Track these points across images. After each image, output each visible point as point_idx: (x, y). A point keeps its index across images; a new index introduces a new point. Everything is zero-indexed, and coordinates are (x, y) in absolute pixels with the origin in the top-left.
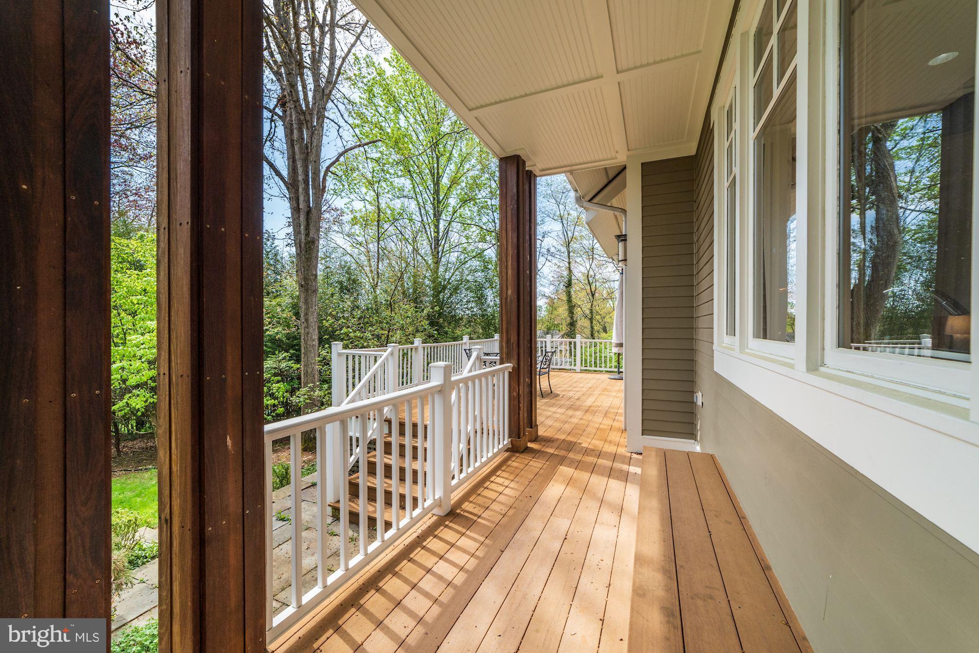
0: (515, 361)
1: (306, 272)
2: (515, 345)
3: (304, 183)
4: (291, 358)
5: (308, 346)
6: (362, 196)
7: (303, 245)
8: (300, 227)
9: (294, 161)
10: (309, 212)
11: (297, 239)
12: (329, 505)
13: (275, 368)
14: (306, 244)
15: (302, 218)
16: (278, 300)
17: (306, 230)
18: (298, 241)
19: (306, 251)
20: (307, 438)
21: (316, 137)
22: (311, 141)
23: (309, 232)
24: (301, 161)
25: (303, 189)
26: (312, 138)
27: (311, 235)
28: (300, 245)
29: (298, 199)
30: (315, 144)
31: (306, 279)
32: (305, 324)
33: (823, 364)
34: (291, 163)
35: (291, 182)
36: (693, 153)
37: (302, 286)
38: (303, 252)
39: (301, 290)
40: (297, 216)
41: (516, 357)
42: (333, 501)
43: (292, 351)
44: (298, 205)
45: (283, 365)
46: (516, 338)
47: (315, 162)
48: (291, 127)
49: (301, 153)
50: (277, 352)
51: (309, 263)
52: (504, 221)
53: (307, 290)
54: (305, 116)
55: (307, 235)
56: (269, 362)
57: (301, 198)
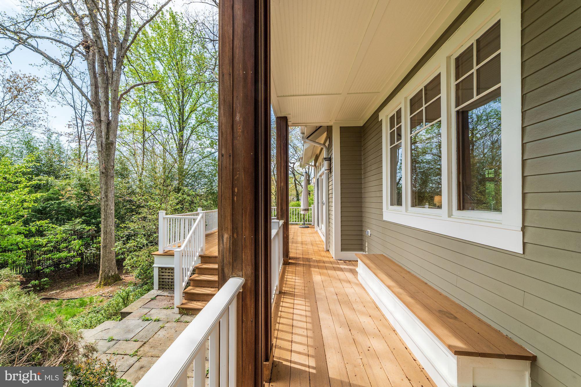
0: (285, 219)
1: (106, 163)
2: (285, 211)
3: (105, 103)
4: (83, 223)
5: (107, 214)
6: (127, 112)
7: (104, 145)
8: (101, 132)
9: (96, 87)
10: (109, 124)
11: (99, 141)
12: (177, 307)
13: (71, 230)
14: (106, 145)
15: (103, 127)
16: (67, 181)
17: (107, 135)
18: (100, 142)
19: (107, 150)
20: (106, 276)
21: (116, 74)
22: (112, 76)
23: (109, 137)
24: (103, 88)
25: (105, 108)
26: (112, 75)
27: (111, 139)
28: (102, 146)
29: (99, 114)
30: (115, 79)
31: (105, 168)
32: (105, 199)
33: (452, 215)
34: (94, 89)
35: (94, 101)
36: (362, 125)
37: (103, 173)
38: (104, 150)
39: (102, 175)
40: (99, 125)
41: (285, 217)
42: (179, 305)
43: (83, 218)
44: (100, 117)
45: (78, 227)
46: (286, 207)
47: (115, 91)
48: (93, 64)
49: (103, 83)
50: (73, 219)
51: (108, 158)
52: (279, 149)
53: (107, 176)
54: (107, 59)
55: (107, 138)
56: (67, 226)
57: (103, 113)
